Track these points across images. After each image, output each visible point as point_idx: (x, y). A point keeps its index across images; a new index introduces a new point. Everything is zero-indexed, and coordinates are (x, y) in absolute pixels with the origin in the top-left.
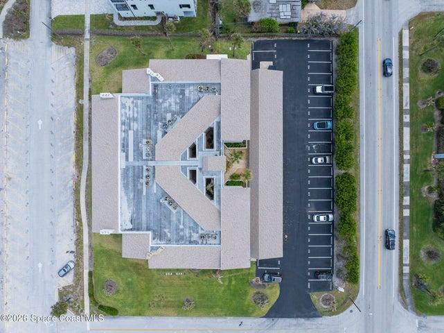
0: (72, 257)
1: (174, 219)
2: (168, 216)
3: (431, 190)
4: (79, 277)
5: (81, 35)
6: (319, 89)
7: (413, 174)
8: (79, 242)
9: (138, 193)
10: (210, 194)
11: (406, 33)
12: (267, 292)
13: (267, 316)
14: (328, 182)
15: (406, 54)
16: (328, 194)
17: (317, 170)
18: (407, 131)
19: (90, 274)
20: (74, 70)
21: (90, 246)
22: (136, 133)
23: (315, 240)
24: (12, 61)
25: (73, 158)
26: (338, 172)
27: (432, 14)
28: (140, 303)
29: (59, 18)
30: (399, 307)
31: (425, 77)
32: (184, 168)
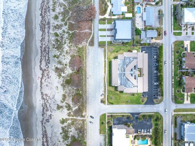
0: (103, 92)
1: (128, 83)
2: (127, 83)
3: (178, 78)
4: (105, 96)
5: (105, 45)
6: (155, 57)
7: (174, 74)
8: (105, 89)
9: (121, 78)
10: (135, 79)
11: (173, 45)
12: (144, 99)
13: (144, 104)
14: (157, 76)
15: (173, 49)
16: (157, 79)
17: (155, 74)
18: (173, 65)
19: (108, 96)
20: (104, 53)
21: (107, 90)
22: (121, 67)
23: (154, 88)
24: (90, 51)
25: (104, 72)
26: (159, 74)
27: (178, 41)
28: (118, 102)
29: (100, 42)
30: (172, 102)
31: (177, 54)
32: (130, 73)
